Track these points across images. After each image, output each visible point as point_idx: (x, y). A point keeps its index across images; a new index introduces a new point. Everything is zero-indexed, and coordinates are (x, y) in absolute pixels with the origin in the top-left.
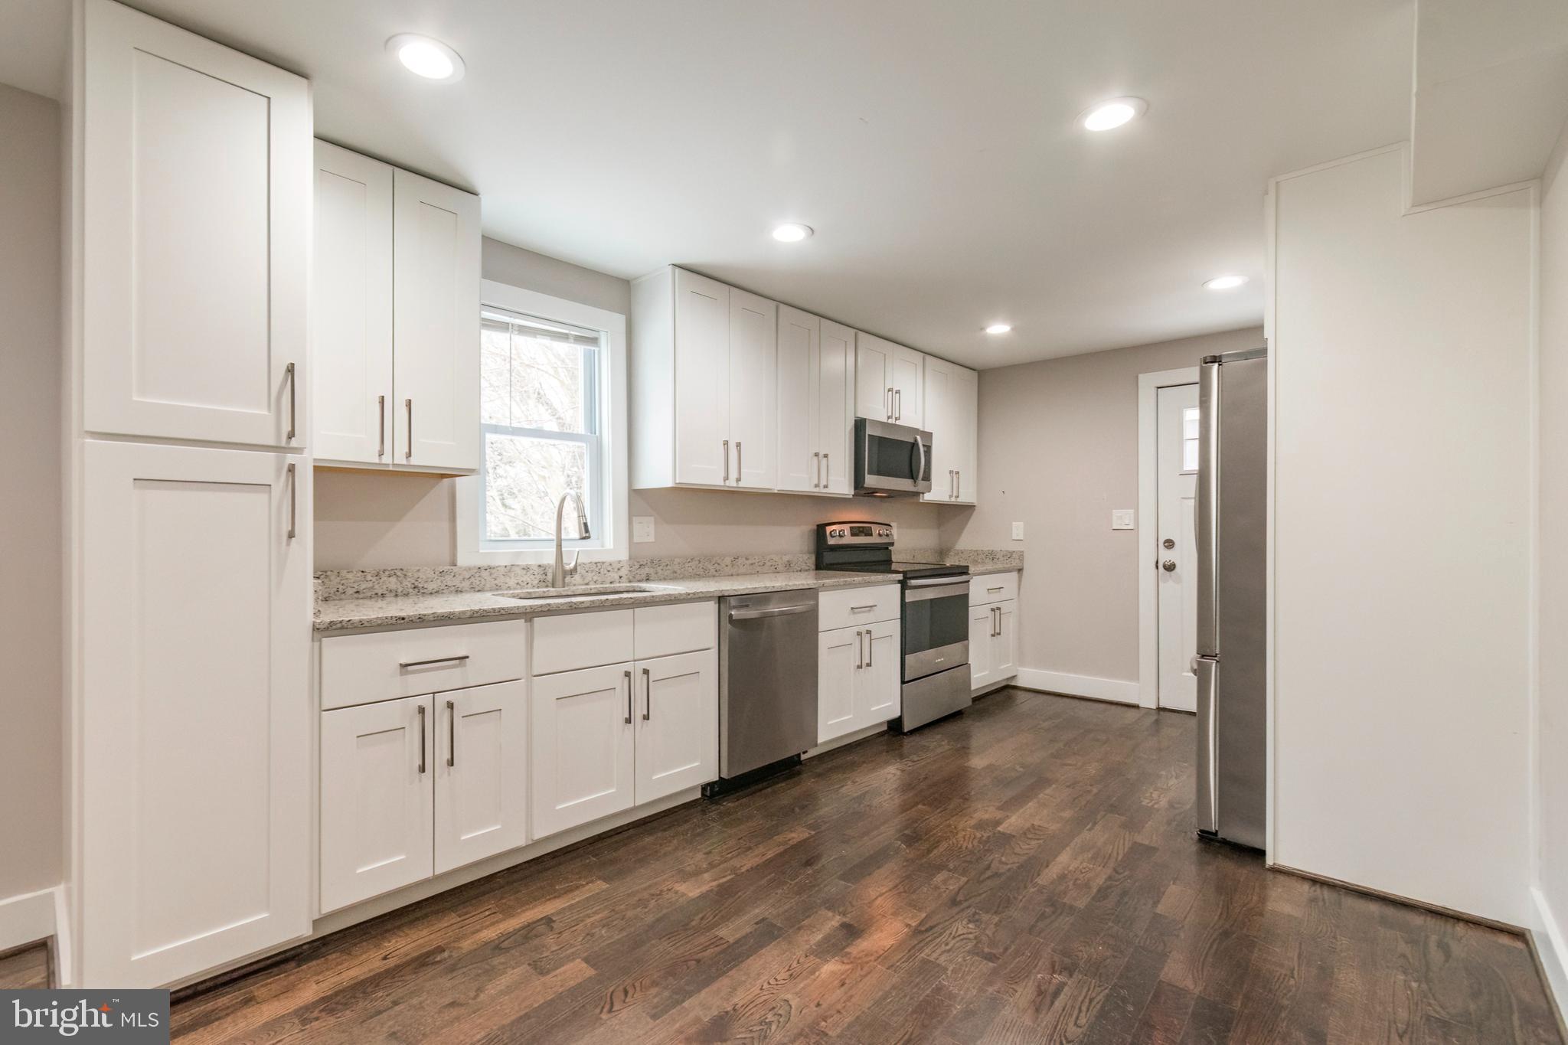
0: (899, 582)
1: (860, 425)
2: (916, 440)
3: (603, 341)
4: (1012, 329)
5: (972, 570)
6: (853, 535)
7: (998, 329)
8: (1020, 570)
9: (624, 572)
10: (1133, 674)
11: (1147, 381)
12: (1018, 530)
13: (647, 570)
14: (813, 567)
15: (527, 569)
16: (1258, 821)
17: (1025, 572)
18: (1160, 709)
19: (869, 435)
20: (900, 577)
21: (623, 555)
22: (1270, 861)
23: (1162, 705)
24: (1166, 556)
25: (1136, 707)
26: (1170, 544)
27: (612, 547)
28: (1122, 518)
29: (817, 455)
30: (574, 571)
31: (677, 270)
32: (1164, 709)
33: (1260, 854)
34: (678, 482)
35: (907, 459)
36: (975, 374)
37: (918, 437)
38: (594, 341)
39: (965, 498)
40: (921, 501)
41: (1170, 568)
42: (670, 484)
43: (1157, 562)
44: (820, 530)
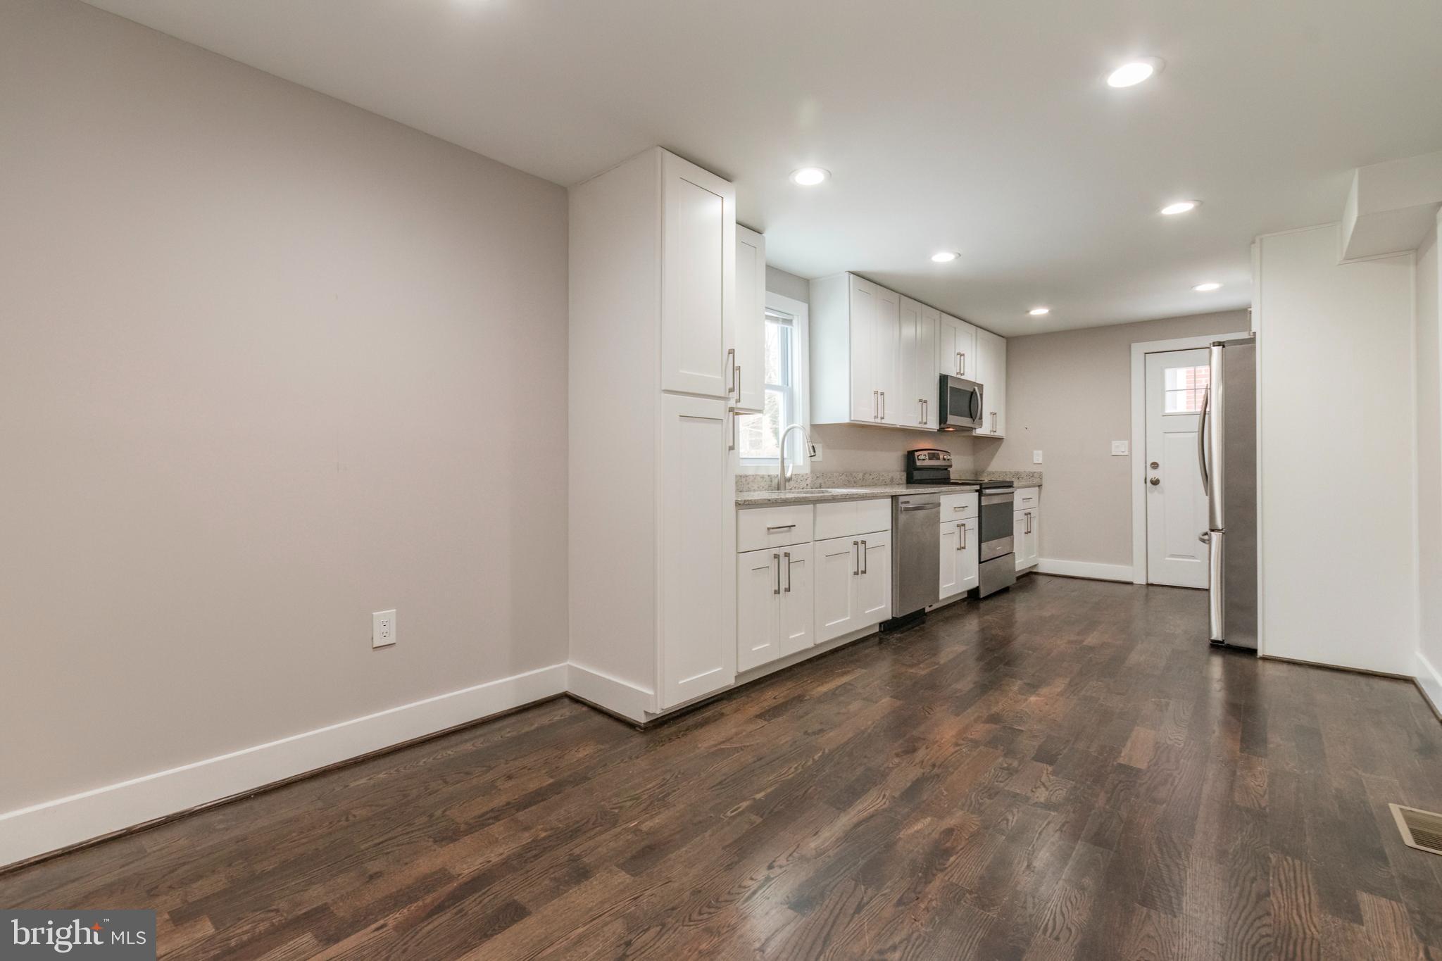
0: (977, 491)
1: (943, 379)
2: (974, 390)
3: (795, 322)
4: (1050, 311)
5: (1015, 485)
6: (930, 459)
7: (1039, 312)
8: (1040, 486)
9: (809, 482)
10: (1128, 559)
11: (1138, 349)
12: (1038, 457)
13: (820, 481)
14: (905, 482)
15: (763, 477)
16: (1252, 630)
17: (1043, 487)
18: (1149, 585)
19: (950, 387)
20: (978, 487)
21: (807, 470)
22: (1260, 654)
23: (1150, 582)
24: (1152, 474)
25: (1131, 583)
26: (1155, 465)
27: (802, 464)
28: (1119, 447)
29: (920, 401)
30: (790, 480)
31: (852, 275)
32: (1152, 585)
33: (1252, 652)
34: (852, 419)
35: (967, 404)
36: (1004, 341)
37: (976, 388)
38: (789, 322)
39: (999, 433)
40: (974, 434)
41: (1155, 483)
42: (847, 421)
43: (1146, 479)
44: (910, 456)
